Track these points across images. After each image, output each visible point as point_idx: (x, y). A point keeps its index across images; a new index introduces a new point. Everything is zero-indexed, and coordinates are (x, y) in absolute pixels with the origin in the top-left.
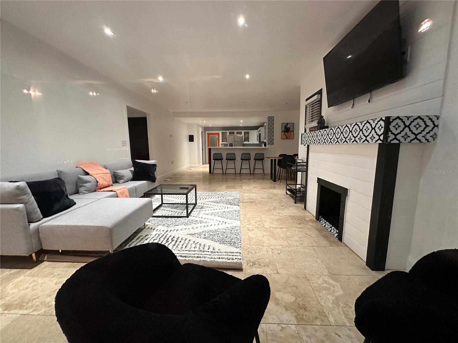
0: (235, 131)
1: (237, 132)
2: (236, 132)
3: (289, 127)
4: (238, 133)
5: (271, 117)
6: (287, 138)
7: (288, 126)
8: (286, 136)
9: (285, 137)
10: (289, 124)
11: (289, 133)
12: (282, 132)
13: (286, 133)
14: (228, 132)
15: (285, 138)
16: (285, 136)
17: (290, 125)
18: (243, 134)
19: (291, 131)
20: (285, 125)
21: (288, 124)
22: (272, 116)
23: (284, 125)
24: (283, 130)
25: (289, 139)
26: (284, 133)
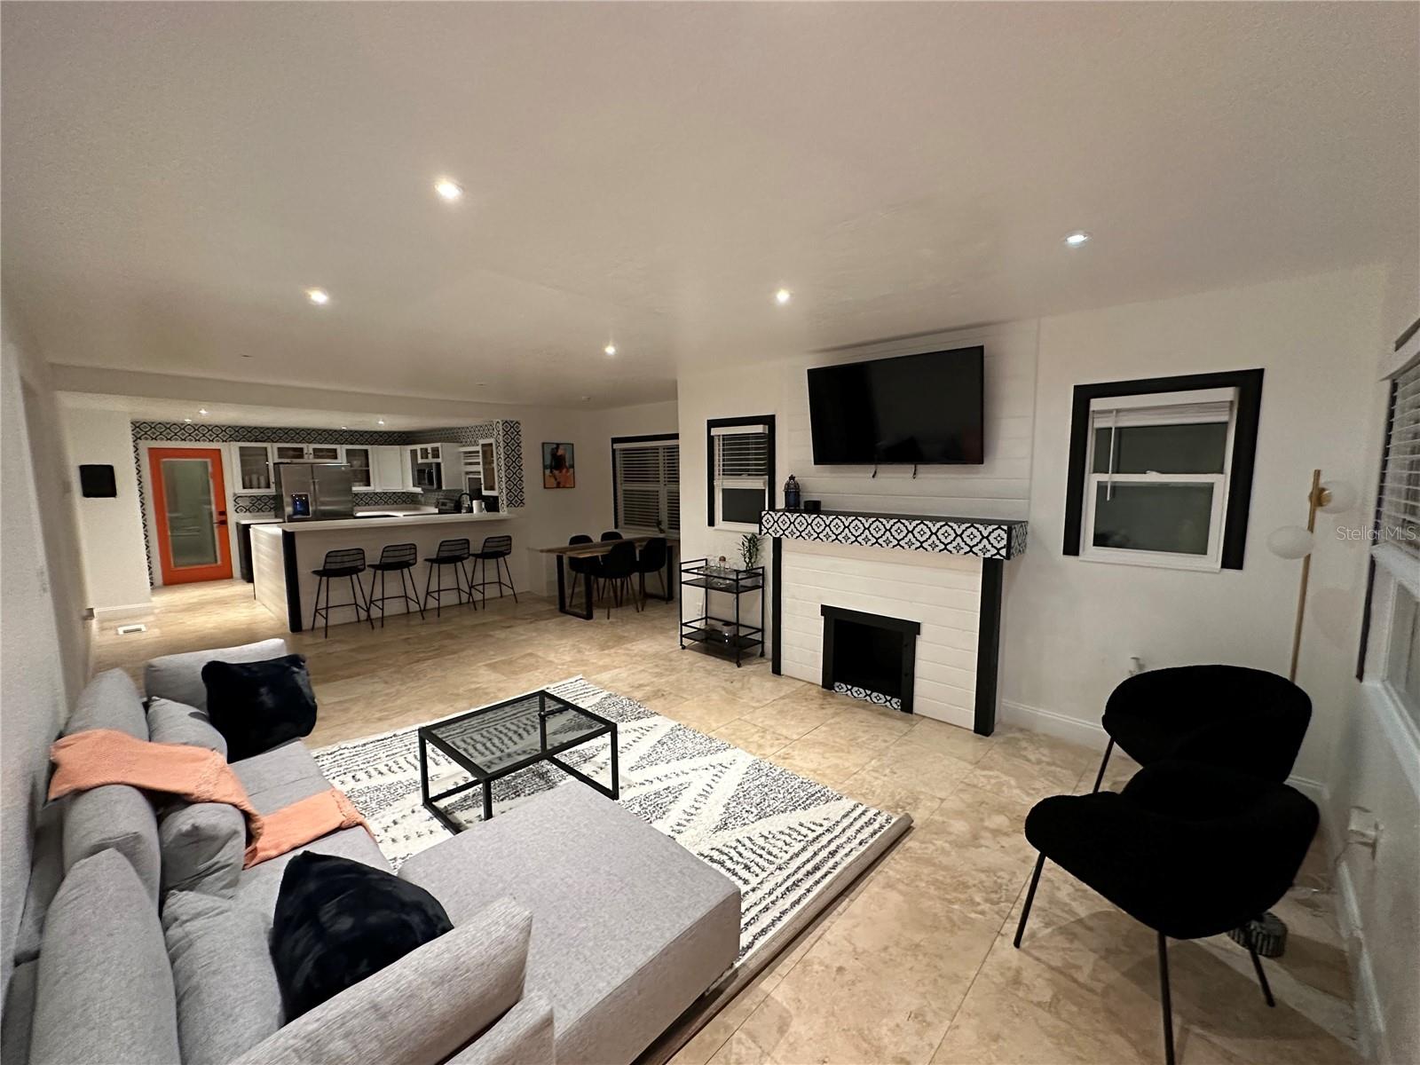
0: (303, 445)
1: (314, 450)
2: (311, 451)
3: (561, 456)
4: (318, 453)
5: (512, 422)
6: (558, 486)
7: (560, 452)
8: (556, 479)
9: (552, 482)
10: (561, 447)
11: (564, 471)
12: (545, 467)
13: (556, 472)
14: (272, 449)
15: (555, 486)
16: (553, 480)
17: (565, 450)
18: (342, 460)
19: (567, 464)
20: (553, 449)
21: (558, 445)
22: (515, 419)
23: (548, 450)
24: (548, 462)
25: (564, 487)
26: (551, 472)
